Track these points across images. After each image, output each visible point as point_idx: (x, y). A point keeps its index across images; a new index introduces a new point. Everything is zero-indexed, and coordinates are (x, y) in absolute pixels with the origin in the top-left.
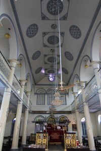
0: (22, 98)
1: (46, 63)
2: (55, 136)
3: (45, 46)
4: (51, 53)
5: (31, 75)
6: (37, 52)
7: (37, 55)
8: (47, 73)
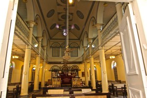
0: (40, 52)
1: (60, 20)
2: (66, 80)
3: (59, 5)
4: (65, 11)
5: (47, 31)
6: (51, 10)
7: (51, 13)
8: (61, 29)
